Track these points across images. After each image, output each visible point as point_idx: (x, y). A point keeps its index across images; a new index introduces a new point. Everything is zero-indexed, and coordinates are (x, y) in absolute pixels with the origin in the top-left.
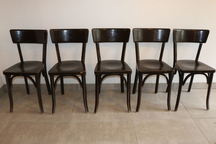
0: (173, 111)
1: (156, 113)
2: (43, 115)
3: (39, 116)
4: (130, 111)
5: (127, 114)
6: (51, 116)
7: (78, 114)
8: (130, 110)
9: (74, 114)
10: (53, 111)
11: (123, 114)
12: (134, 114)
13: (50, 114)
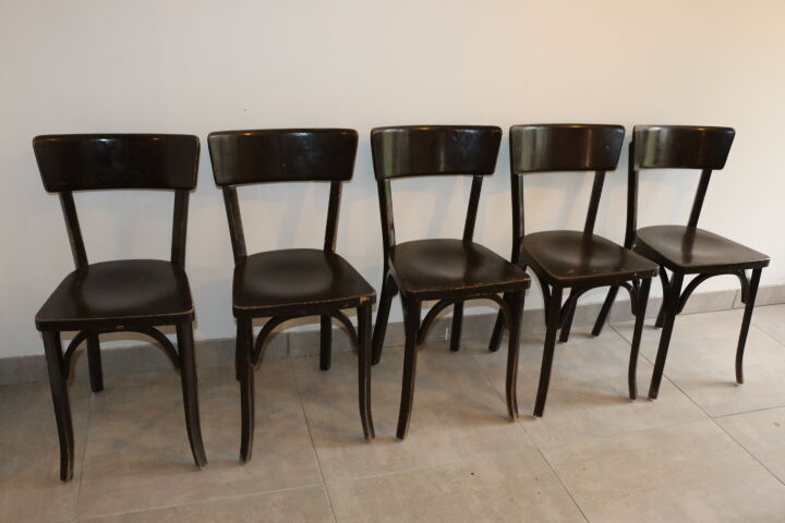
0: (643, 399)
1: (599, 413)
2: (207, 475)
3: (190, 478)
4: (518, 417)
5: (509, 427)
6: (237, 474)
7: (339, 452)
8: (517, 412)
9: (324, 453)
10: (245, 454)
11: (496, 431)
12: (529, 425)
13: (229, 464)
